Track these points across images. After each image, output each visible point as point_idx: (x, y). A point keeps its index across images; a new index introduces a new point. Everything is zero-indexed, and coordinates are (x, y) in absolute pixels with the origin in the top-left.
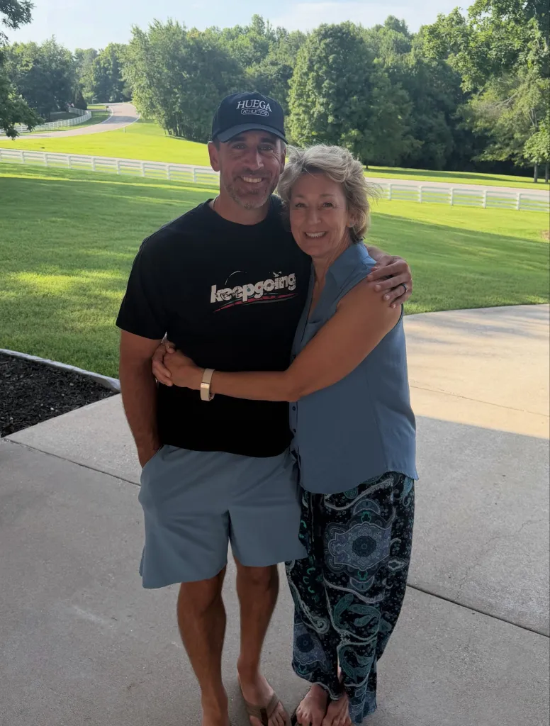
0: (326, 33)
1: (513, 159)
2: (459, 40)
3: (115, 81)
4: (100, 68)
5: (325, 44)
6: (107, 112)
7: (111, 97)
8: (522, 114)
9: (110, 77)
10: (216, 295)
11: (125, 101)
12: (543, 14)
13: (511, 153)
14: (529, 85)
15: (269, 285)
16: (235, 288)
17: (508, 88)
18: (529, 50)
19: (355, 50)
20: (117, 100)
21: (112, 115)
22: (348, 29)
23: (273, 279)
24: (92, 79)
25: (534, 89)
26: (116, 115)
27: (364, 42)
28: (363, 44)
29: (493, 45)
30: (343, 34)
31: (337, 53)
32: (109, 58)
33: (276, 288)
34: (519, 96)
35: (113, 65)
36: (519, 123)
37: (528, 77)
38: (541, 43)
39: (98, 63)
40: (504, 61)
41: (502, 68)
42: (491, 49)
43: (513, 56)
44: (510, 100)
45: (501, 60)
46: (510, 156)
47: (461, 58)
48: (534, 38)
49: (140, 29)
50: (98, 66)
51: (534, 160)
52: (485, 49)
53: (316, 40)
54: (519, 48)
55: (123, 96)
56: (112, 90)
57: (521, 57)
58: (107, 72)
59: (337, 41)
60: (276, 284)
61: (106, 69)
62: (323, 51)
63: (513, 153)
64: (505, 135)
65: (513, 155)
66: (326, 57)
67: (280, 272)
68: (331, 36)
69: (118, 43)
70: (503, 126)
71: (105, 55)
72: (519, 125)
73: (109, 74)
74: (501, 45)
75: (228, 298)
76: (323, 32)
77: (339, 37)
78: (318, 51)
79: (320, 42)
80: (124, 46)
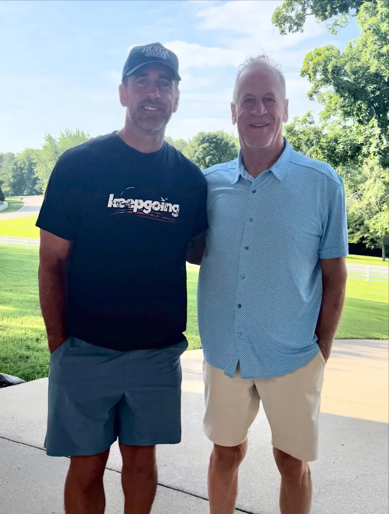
0: (204, 139)
1: (363, 242)
2: (312, 137)
3: (29, 179)
4: (17, 169)
5: (203, 148)
6: (21, 202)
7: (25, 192)
8: (369, 204)
9: (25, 175)
10: (113, 202)
11: (36, 195)
12: (381, 115)
13: (361, 236)
14: (375, 180)
15: (156, 206)
16: (129, 200)
17: (358, 183)
18: (371, 144)
19: (228, 152)
20: (30, 194)
21: (25, 205)
22: (222, 136)
23: (161, 202)
24: (10, 177)
25: (379, 183)
26: (29, 205)
27: (235, 147)
28: (235, 148)
29: (341, 140)
30: (218, 139)
31: (213, 155)
32: (25, 160)
33: (162, 210)
34: (366, 189)
35: (28, 166)
36: (368, 211)
37: (374, 174)
38: (380, 138)
39: (16, 164)
40: (350, 153)
41: (349, 159)
42: (339, 144)
43: (358, 149)
44: (359, 192)
45: (347, 153)
46: (361, 239)
47: (314, 151)
48: (375, 135)
49: (52, 136)
50: (15, 167)
51: (379, 234)
52: (334, 144)
53: (196, 144)
54: (362, 142)
55: (35, 190)
56: (27, 185)
57: (364, 150)
58: (23, 172)
59: (213, 145)
60: (162, 206)
61: (22, 169)
62: (201, 153)
63: (363, 237)
64: (356, 221)
65: (363, 239)
66: (204, 158)
67: (167, 199)
68: (208, 141)
69: (32, 148)
70: (354, 214)
71: (21, 157)
72: (367, 213)
73: (25, 173)
74: (347, 141)
75: (122, 206)
76: (201, 138)
77: (214, 142)
78: (197, 154)
79: (199, 146)
80: (37, 150)
